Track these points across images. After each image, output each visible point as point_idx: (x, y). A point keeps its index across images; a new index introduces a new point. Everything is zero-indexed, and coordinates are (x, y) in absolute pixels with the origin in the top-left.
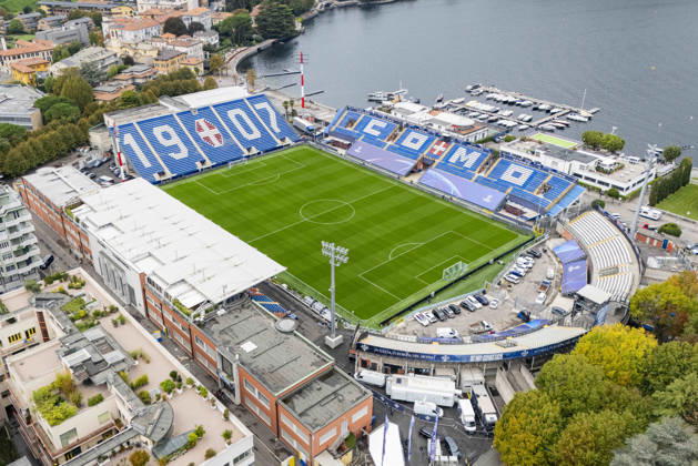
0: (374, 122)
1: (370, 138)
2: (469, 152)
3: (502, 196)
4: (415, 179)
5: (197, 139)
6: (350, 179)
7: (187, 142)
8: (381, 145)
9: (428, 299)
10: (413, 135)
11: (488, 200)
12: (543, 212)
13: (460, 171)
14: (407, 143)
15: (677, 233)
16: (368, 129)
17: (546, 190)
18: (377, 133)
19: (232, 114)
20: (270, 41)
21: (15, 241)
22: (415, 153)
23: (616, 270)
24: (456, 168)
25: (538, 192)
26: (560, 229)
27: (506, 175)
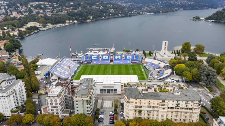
1: (95, 60)
2: (118, 56)
3: (130, 61)
7: (65, 70)
8: (99, 60)
10: (104, 56)
11: (128, 62)
22: (108, 60)
23: (160, 63)
24: (118, 59)
25: (135, 59)
26: (143, 62)
27: (128, 58)
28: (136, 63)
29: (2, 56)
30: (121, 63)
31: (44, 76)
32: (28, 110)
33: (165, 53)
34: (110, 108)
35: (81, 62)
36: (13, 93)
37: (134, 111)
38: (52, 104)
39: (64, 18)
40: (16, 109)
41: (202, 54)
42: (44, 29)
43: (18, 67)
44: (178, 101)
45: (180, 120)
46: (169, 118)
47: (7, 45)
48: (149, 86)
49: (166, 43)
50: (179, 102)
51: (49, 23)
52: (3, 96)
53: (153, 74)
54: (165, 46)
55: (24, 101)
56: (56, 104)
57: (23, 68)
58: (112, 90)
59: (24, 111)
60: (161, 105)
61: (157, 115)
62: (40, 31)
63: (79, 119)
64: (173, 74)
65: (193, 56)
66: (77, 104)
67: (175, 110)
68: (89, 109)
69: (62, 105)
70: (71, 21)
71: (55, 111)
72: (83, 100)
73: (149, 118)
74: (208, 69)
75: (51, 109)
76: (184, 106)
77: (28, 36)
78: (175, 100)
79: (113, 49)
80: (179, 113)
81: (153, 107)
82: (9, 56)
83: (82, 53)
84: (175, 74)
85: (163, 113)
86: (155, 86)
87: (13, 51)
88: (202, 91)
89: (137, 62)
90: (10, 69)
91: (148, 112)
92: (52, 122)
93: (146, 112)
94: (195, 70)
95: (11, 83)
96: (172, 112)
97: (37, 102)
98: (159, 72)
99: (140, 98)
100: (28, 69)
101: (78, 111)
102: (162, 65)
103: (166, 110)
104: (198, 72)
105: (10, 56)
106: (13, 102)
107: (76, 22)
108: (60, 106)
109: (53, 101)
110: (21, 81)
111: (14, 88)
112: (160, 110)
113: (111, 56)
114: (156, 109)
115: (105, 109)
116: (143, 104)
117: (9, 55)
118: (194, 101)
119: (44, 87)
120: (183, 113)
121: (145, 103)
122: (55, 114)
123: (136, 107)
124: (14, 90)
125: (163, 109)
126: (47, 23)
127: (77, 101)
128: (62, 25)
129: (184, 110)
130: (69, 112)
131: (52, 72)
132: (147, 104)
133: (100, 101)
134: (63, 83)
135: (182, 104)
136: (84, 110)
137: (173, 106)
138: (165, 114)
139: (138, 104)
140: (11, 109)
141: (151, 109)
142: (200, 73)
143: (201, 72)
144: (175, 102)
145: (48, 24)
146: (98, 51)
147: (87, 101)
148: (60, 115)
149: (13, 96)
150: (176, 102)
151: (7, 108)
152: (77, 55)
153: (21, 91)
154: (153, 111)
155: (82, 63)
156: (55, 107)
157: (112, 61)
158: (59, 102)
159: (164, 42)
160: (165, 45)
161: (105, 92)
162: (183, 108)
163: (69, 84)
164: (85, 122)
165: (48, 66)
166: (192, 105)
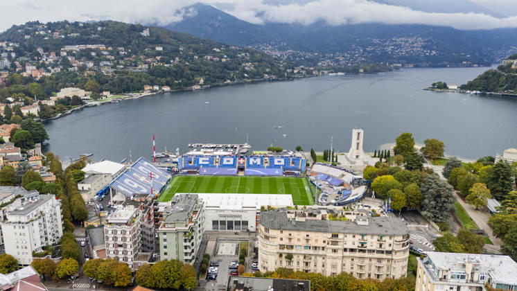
0: (201, 159)
1: (206, 166)
2: (255, 159)
3: (281, 170)
7: (140, 185)
8: (213, 166)
11: (277, 172)
17: (294, 163)
22: (233, 166)
23: (343, 175)
24: (255, 166)
25: (292, 165)
26: (308, 173)
27: (276, 163)
28: (293, 174)
29: (8, 154)
30: (262, 173)
31: (97, 194)
32: (68, 252)
33: (357, 156)
34: (231, 256)
35: (176, 169)
36: (39, 217)
37: (278, 256)
38: (115, 239)
39: (140, 81)
40: (43, 251)
41: (438, 159)
42: (94, 103)
43: (44, 175)
44: (363, 235)
45: (369, 275)
46: (348, 270)
47: (17, 132)
48: (310, 212)
49: (359, 133)
50: (365, 238)
51: (106, 91)
52: (20, 223)
53: (326, 196)
54: (358, 141)
55: (58, 238)
56: (124, 239)
57: (54, 178)
58: (238, 223)
59: (59, 255)
60: (330, 243)
61: (323, 266)
62: (86, 107)
63: (168, 268)
64: (371, 196)
65: (414, 161)
66: (165, 240)
67: (357, 254)
68: (189, 251)
69: (135, 243)
70: (156, 88)
71: (120, 253)
72: (177, 232)
73: (307, 271)
74: (437, 184)
75: (114, 249)
76: (376, 246)
77: (61, 116)
78: (357, 234)
79: (246, 146)
80: (367, 261)
81: (316, 248)
82: (21, 155)
83: (178, 154)
84: (373, 196)
85: (335, 261)
86: (324, 212)
87: (29, 146)
88: (425, 229)
89: (296, 172)
90: (27, 179)
91: (305, 257)
92: (114, 274)
93: (302, 257)
94: (412, 186)
95: (36, 200)
96: (353, 260)
97: (83, 243)
98: (340, 193)
99: (289, 230)
100: (63, 181)
101: (166, 254)
102: (348, 178)
103: (340, 254)
104: (418, 191)
105: (24, 156)
106: (37, 235)
107: (166, 89)
108: (131, 243)
109: (119, 232)
110: (54, 197)
111: (41, 208)
112: (329, 253)
113: (240, 159)
114: (321, 252)
115: (221, 258)
116: (294, 242)
117: (22, 153)
118: (394, 236)
119: (97, 215)
120: (374, 262)
121: (299, 240)
122: (121, 260)
123: (282, 247)
124: (41, 212)
125: (335, 251)
126: (101, 91)
127: (165, 234)
128: (136, 96)
129: (376, 255)
130: (149, 258)
131: (113, 186)
132: (303, 242)
133: (211, 244)
134: (139, 201)
135: (372, 243)
136: (178, 252)
137: (355, 247)
138: (339, 263)
139: (286, 242)
140: (34, 249)
141: (311, 252)
142: (423, 192)
143: (425, 189)
144: (358, 237)
145: (105, 93)
146: (212, 150)
147: (185, 233)
148: (130, 262)
149: (40, 224)
150: (361, 237)
151: (26, 248)
152: (168, 156)
153: (54, 217)
154: (316, 256)
155: (177, 172)
156: (120, 246)
157: (241, 169)
158: (131, 236)
159: (355, 132)
160: (358, 139)
161: (223, 226)
162: (374, 251)
163: (150, 205)
164: (179, 274)
165: (106, 175)
166: (390, 245)
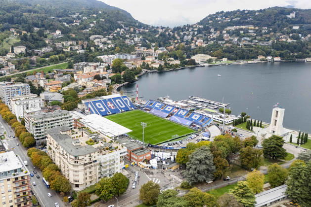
0: (158, 104)
1: (156, 108)
2: (183, 111)
3: (191, 122)
4: (168, 118)
5: (108, 107)
6: (150, 118)
7: (105, 107)
8: (159, 110)
9: (167, 142)
10: (169, 107)
11: (187, 123)
12: (201, 126)
13: (181, 116)
14: (167, 109)
15: (236, 131)
16: (156, 106)
17: (203, 120)
18: (158, 107)
19: (117, 101)
20: (127, 83)
21: (70, 123)
22: (169, 112)
25: (200, 121)
27: (193, 117)
30: (179, 121)
35: (142, 106)
37: (49, 146)
42: (206, 64)
54: (276, 119)
62: (197, 66)
67: (63, 158)
70: (269, 58)
77: (171, 70)
80: (65, 164)
91: (54, 152)
103: (58, 155)
113: (176, 109)
118: (70, 154)
123: (49, 143)
126: (224, 57)
135: (65, 154)
159: (274, 110)
166: (69, 159)
